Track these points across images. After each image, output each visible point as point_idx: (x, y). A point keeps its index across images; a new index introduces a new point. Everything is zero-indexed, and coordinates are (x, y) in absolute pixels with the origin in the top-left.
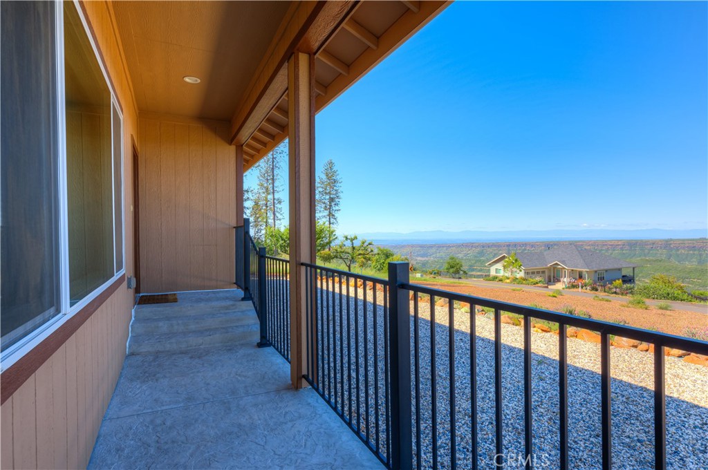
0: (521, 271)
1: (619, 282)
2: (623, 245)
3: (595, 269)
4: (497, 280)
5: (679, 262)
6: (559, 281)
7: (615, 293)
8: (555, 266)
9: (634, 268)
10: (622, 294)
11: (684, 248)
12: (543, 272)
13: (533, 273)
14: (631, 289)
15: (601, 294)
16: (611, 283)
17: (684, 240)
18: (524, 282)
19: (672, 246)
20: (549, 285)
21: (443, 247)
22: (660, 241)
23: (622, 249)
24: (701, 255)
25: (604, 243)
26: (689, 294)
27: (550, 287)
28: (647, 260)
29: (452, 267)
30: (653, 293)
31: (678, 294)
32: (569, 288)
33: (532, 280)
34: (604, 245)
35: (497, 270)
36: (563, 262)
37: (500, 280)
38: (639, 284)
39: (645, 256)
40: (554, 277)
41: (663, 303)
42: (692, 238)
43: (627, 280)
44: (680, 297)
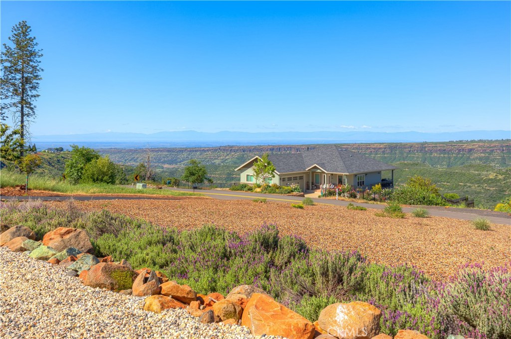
0: (274, 177)
1: (378, 187)
2: (385, 148)
3: (355, 173)
4: (246, 189)
5: (432, 165)
6: (318, 188)
7: (374, 199)
8: (314, 170)
9: (392, 171)
10: (381, 201)
11: (436, 151)
12: (301, 178)
13: (290, 179)
14: (389, 194)
15: (359, 202)
16: (370, 188)
17: (436, 143)
18: (277, 191)
19: (426, 149)
20: (306, 193)
21: (196, 151)
22: (418, 144)
23: (383, 152)
24: (450, 158)
25: (367, 146)
26: (443, 198)
27: (306, 196)
28: (405, 164)
29: (192, 174)
30: (410, 198)
31: (433, 198)
32: (325, 195)
33: (286, 188)
34: (367, 148)
35: (248, 177)
36: (323, 165)
37: (249, 190)
38: (397, 188)
39: (404, 160)
40: (313, 184)
41: (419, 208)
42: (443, 141)
43: (386, 184)
44: (434, 200)
